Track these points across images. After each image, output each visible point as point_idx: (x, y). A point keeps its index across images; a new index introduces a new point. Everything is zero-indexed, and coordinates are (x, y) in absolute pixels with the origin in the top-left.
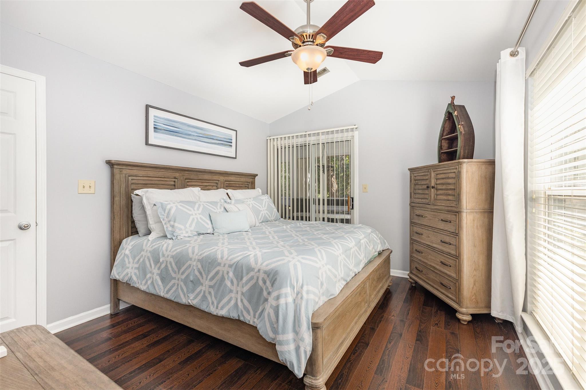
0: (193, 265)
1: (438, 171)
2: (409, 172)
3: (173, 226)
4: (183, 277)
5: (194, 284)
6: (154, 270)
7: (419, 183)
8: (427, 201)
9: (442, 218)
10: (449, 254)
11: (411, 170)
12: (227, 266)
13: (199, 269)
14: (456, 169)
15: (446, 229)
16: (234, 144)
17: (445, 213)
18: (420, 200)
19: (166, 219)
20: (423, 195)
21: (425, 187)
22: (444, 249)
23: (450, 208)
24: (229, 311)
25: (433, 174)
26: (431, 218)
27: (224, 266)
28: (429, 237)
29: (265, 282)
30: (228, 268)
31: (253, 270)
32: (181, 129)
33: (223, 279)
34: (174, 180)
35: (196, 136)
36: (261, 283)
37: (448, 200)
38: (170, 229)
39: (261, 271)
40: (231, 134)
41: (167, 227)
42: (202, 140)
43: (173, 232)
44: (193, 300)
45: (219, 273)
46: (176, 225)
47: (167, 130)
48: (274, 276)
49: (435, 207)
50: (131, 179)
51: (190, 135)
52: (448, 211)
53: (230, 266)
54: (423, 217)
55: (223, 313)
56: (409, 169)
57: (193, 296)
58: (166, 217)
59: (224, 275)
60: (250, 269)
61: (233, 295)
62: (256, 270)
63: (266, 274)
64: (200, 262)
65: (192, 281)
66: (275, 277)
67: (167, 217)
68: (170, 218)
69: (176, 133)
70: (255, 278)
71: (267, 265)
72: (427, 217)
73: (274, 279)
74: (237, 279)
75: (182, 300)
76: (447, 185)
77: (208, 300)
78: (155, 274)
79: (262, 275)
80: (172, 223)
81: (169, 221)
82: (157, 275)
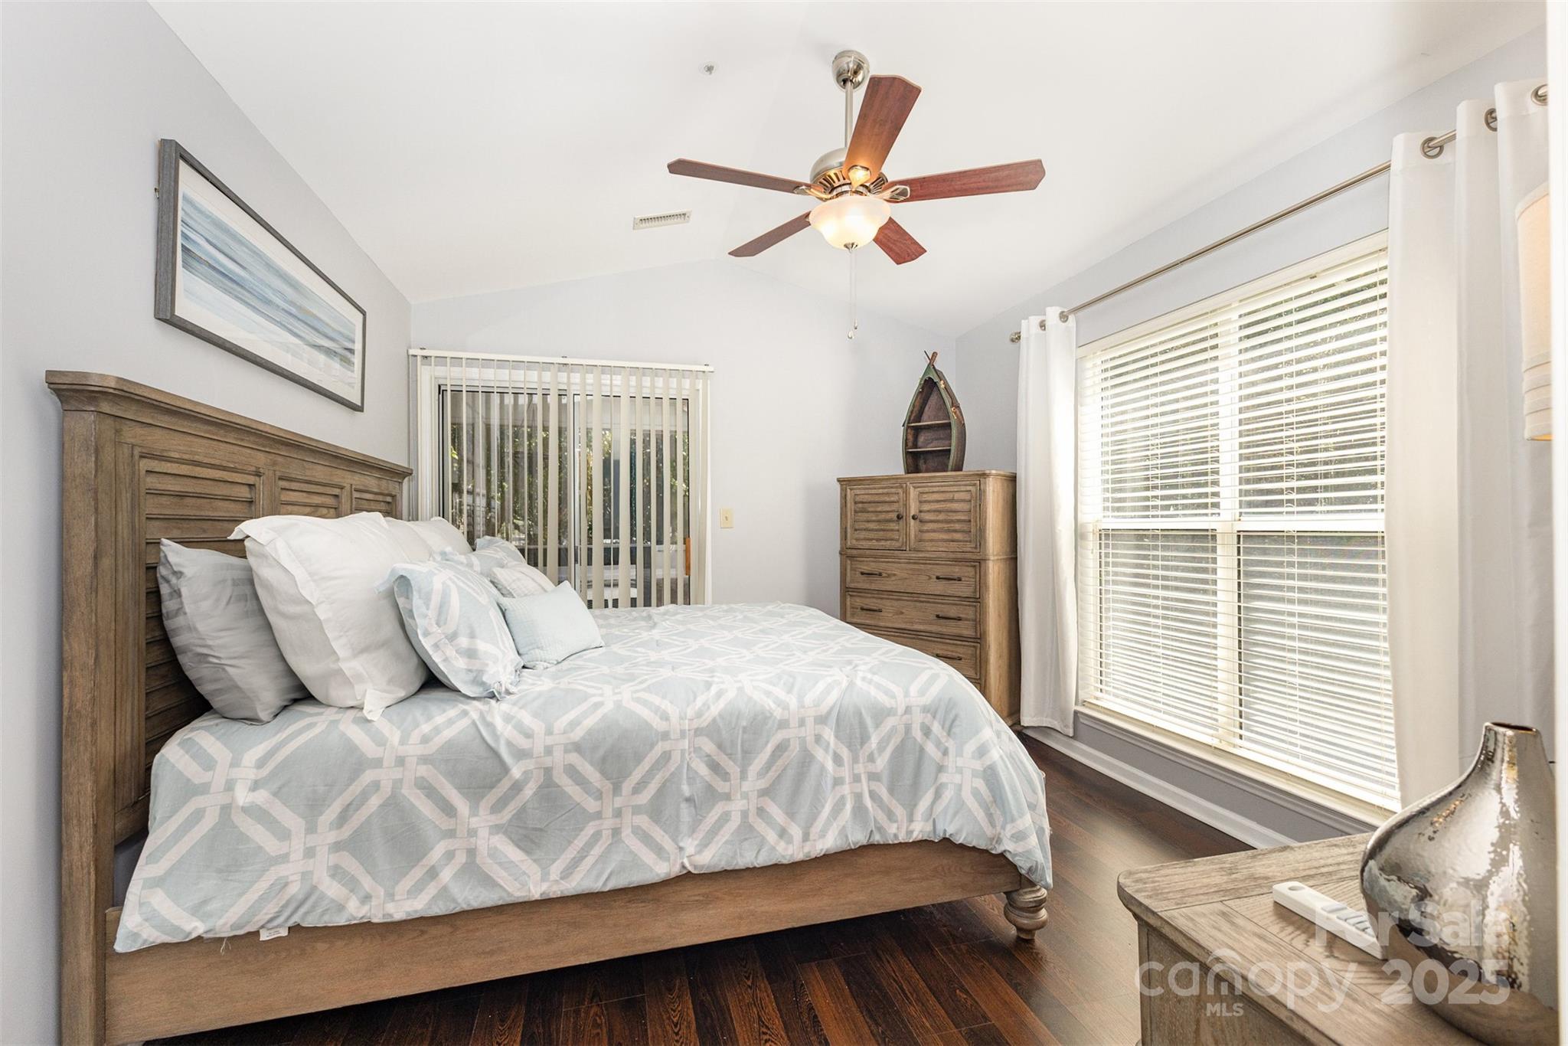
0: (683, 752)
1: (928, 486)
2: (838, 486)
3: (471, 654)
4: (645, 797)
5: (695, 807)
6: (473, 820)
7: (870, 509)
8: (896, 544)
9: (938, 574)
10: (960, 637)
11: (845, 483)
12: (810, 722)
13: (708, 756)
14: (975, 485)
15: (949, 592)
16: (357, 360)
17: (951, 565)
18: (874, 543)
19: (435, 629)
20: (882, 533)
21: (894, 516)
22: (944, 630)
23: (959, 556)
24: (843, 832)
25: (913, 493)
26: (906, 576)
27: (802, 723)
28: (902, 613)
29: (927, 732)
30: (817, 726)
31: (891, 712)
32: (251, 273)
33: (806, 759)
34: (251, 480)
35: (283, 309)
36: (917, 734)
37: (953, 541)
38: (461, 663)
39: (916, 711)
40: (354, 322)
41: (446, 660)
42: (295, 330)
43: (475, 674)
44: (699, 852)
45: (789, 746)
46: (482, 646)
47: (214, 268)
48: (947, 712)
49: (921, 555)
50: (146, 469)
51: (268, 302)
52: (956, 560)
53: (822, 720)
54: (884, 575)
55: (827, 842)
56: (839, 480)
57: (696, 842)
58: (434, 622)
59: (809, 748)
60: (881, 714)
61: (846, 789)
62: (900, 711)
63: (928, 711)
64: (707, 736)
65: (688, 800)
66: (954, 712)
67: (438, 624)
68: (450, 628)
69: (239, 289)
70: (901, 729)
71: (922, 692)
72: (895, 575)
73: (951, 716)
74: (850, 747)
75: (651, 870)
76: (950, 514)
77: (758, 833)
78: (483, 833)
79: (917, 719)
80: (464, 641)
81: (452, 637)
82: (490, 834)
